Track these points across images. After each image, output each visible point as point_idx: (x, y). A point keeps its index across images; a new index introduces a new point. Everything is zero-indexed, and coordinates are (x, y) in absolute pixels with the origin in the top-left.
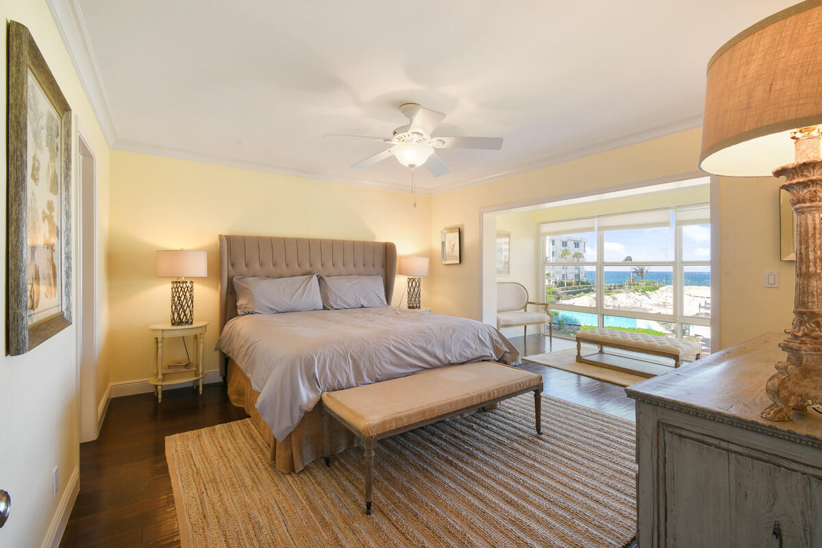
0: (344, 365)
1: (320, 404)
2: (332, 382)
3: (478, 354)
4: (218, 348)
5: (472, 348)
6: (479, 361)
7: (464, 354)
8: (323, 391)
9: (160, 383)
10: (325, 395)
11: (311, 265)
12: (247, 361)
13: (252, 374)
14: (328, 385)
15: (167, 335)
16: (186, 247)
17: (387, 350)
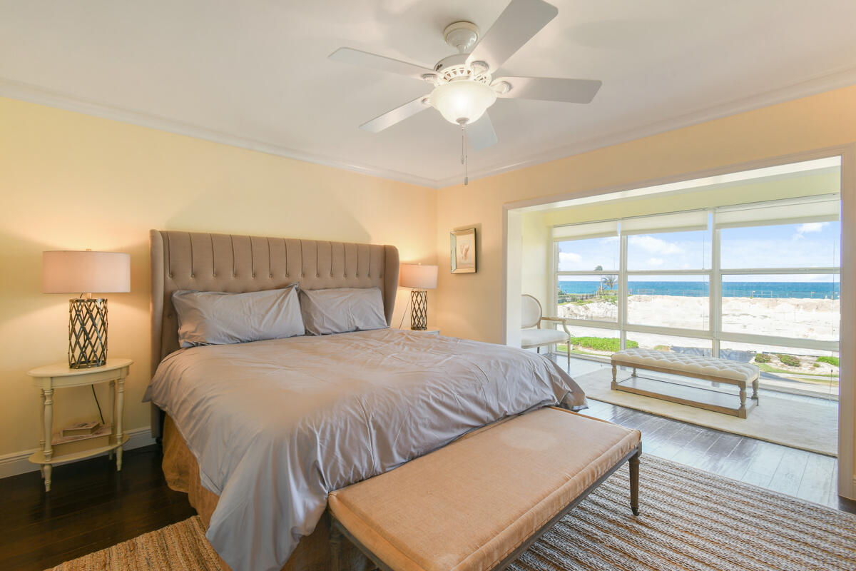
0: (363, 439)
1: (327, 517)
2: (345, 473)
3: (538, 399)
4: (148, 398)
5: (530, 390)
6: (539, 408)
7: (522, 400)
8: (331, 490)
9: (48, 461)
10: (334, 498)
11: (288, 275)
12: (195, 426)
13: (201, 452)
14: (338, 479)
15: (59, 385)
16: (95, 247)
17: (425, 406)
